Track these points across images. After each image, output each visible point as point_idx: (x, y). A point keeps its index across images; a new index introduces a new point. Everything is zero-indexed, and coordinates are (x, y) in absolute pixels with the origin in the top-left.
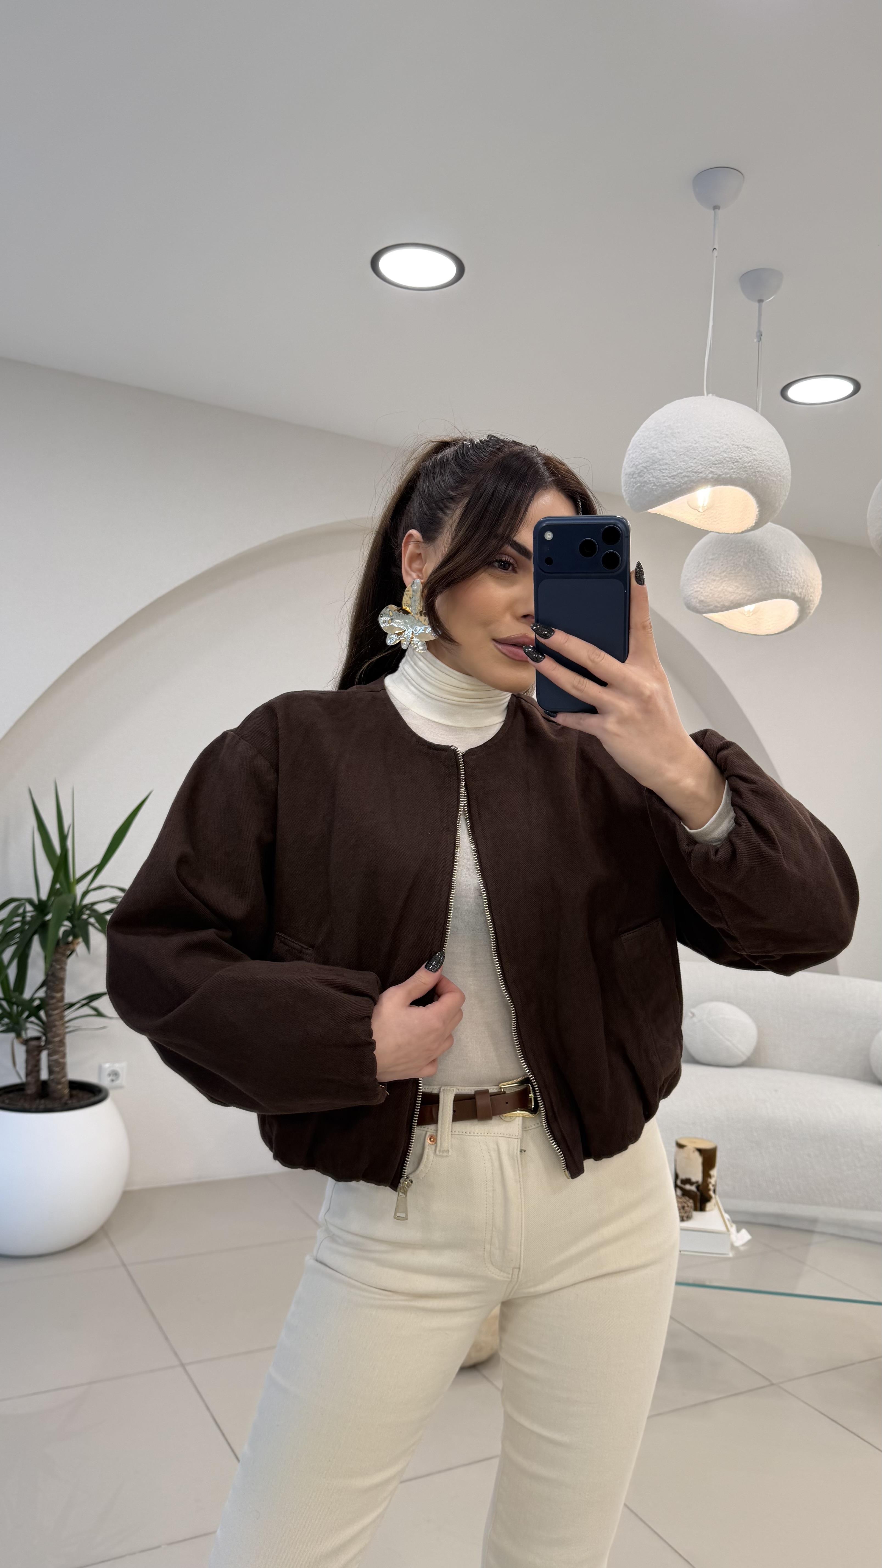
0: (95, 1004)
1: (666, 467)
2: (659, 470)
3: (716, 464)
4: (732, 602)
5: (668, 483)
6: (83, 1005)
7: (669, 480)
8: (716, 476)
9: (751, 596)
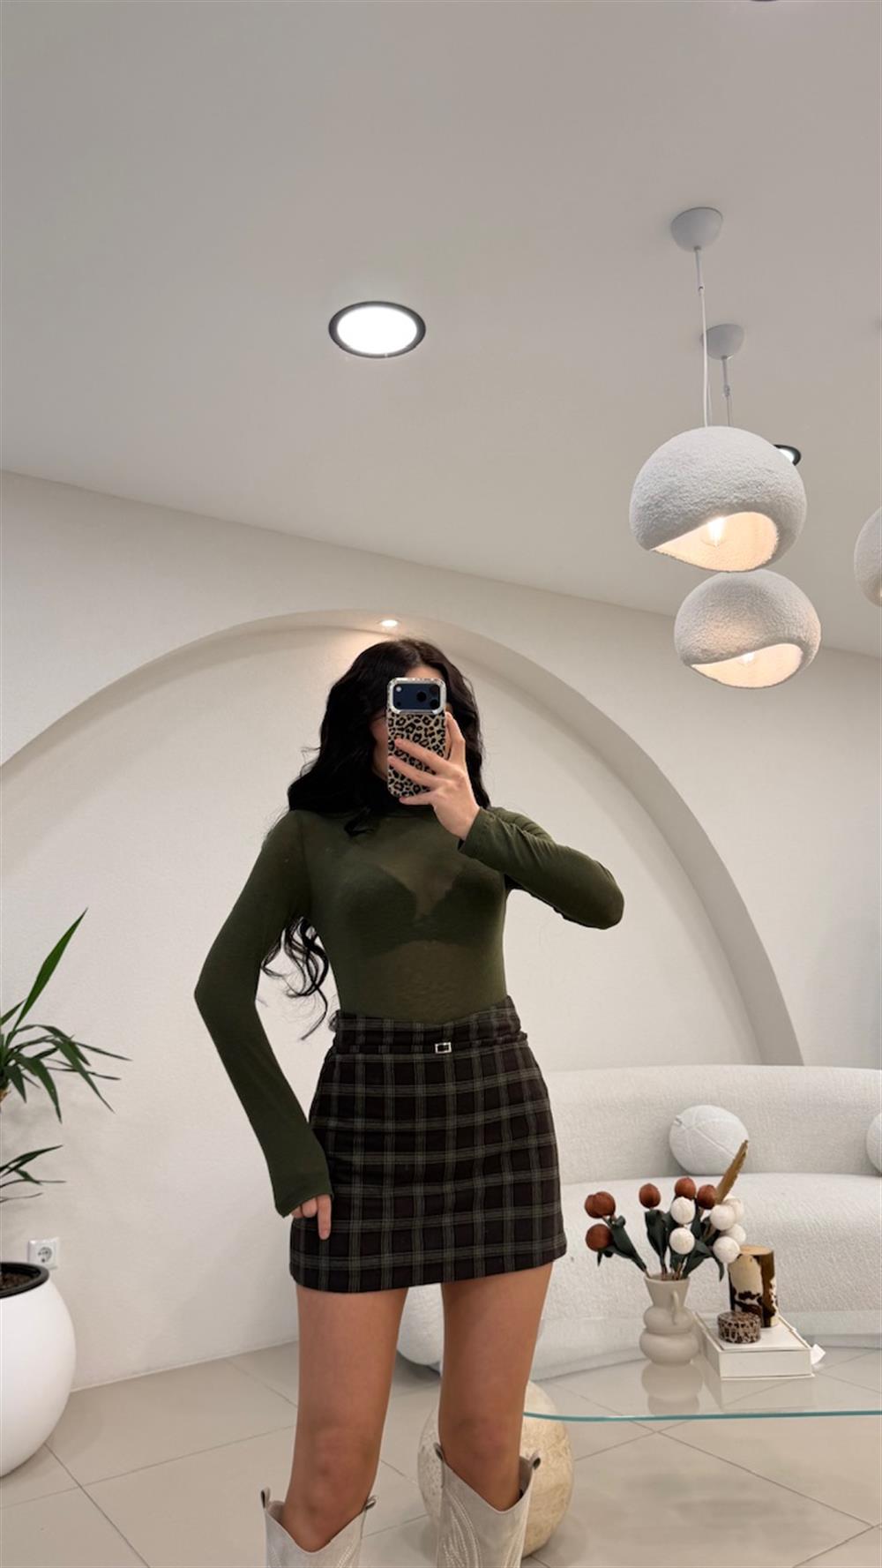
0: (23, 1168)
1: (687, 494)
2: (680, 498)
3: (739, 489)
4: (738, 648)
5: (690, 511)
6: (12, 1170)
7: (692, 507)
8: (741, 501)
9: (757, 640)
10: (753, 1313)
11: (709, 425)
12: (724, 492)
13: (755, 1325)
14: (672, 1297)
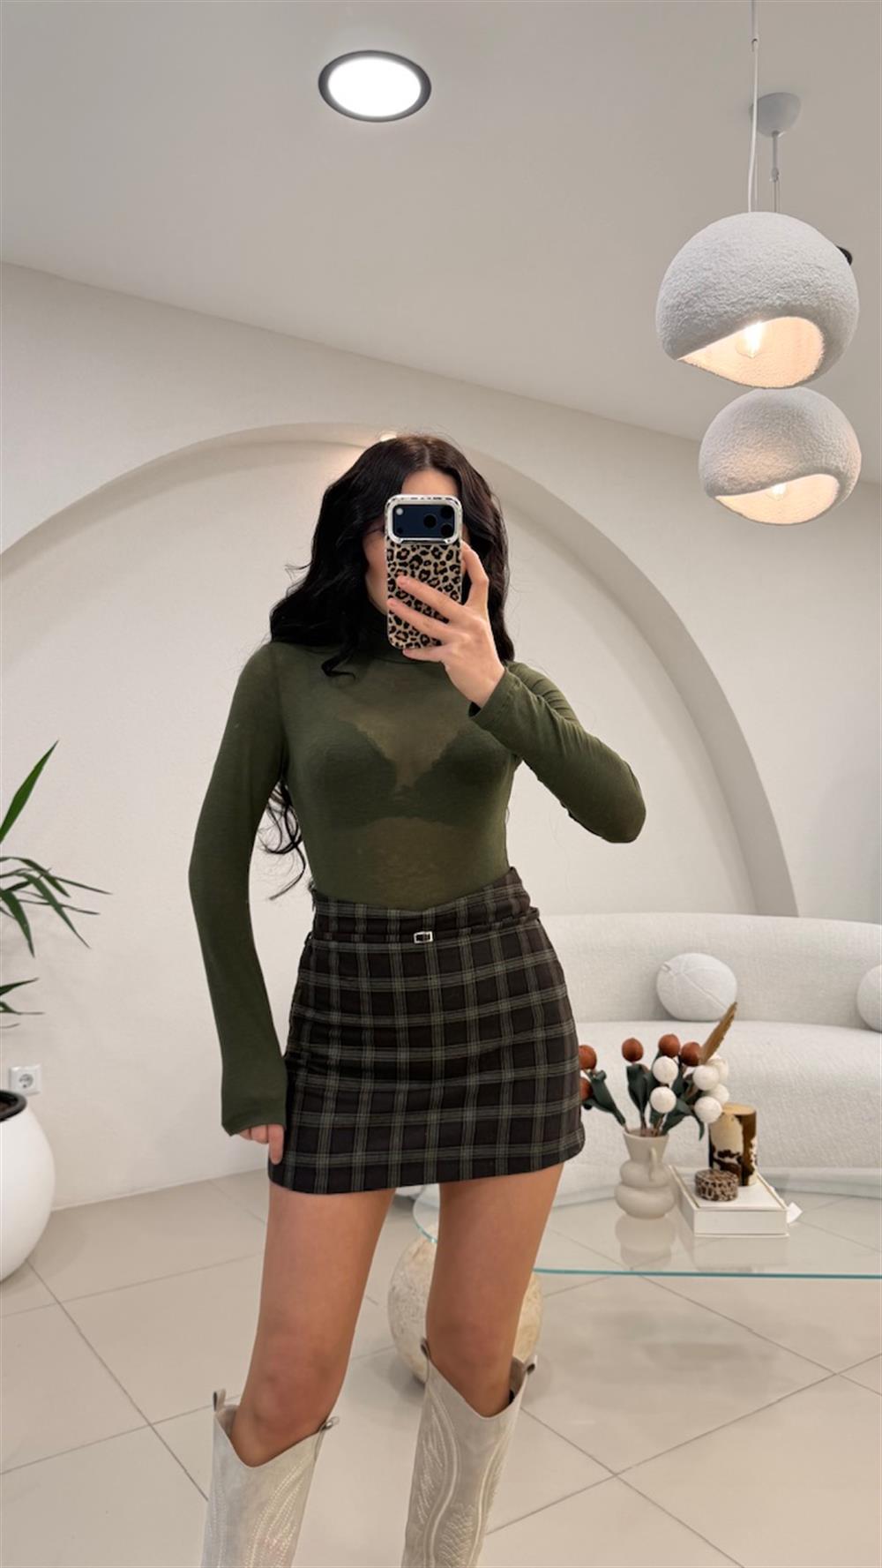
0: (4, 997)
1: (723, 292)
2: (715, 296)
3: (784, 288)
4: (769, 477)
5: (726, 312)
7: (728, 308)
8: (784, 303)
9: (791, 470)
10: (731, 1171)
11: (753, 210)
12: (766, 291)
13: (732, 1185)
14: (650, 1154)
